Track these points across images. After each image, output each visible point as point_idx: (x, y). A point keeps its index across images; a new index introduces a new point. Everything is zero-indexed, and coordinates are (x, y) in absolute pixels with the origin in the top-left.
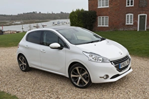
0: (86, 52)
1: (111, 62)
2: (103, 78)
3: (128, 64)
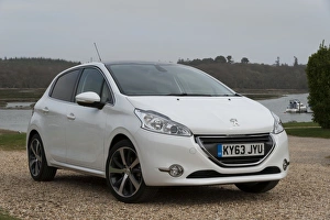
0: (142, 111)
1: (195, 136)
2: (169, 171)
3: (257, 154)
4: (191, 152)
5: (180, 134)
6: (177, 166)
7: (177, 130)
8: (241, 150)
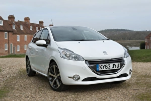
0: (61, 49)
1: (86, 60)
2: (73, 78)
3: (116, 68)
4: (83, 68)
5: (78, 60)
6: (77, 75)
7: (77, 58)
8: (108, 67)
